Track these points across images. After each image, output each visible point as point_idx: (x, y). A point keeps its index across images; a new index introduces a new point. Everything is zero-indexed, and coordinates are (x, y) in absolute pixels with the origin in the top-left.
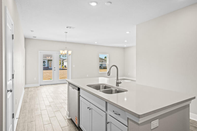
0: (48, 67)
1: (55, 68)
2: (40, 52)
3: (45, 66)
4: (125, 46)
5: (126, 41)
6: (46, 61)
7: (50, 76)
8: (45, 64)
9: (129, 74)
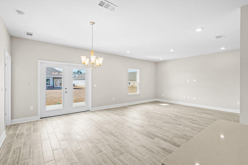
0: (54, 86)
1: (66, 89)
2: (41, 63)
3: (50, 84)
4: (161, 59)
5: (172, 51)
6: (51, 79)
7: (57, 99)
8: (50, 83)
9: (163, 95)
